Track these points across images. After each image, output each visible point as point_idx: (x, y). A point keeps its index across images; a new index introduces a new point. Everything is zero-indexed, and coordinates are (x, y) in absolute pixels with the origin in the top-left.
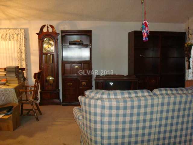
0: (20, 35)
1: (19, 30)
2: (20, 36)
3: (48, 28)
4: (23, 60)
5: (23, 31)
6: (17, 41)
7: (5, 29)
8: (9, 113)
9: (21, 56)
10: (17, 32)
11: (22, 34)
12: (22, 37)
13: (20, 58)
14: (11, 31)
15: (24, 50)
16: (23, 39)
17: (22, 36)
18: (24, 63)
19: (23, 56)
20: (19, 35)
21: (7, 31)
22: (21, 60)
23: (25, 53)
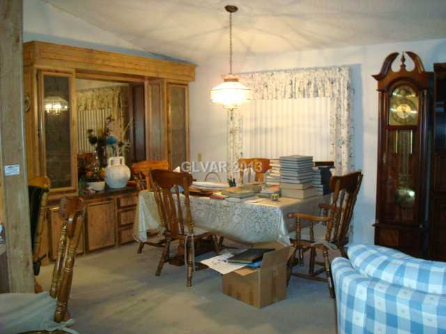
0: (339, 81)
1: (338, 69)
2: (340, 84)
3: (403, 60)
4: (343, 143)
5: (345, 72)
6: (331, 96)
7: (309, 69)
8: (256, 264)
9: (338, 132)
10: (331, 76)
11: (344, 80)
12: (342, 87)
13: (337, 137)
14: (321, 74)
15: (346, 118)
16: (344, 92)
17: (343, 85)
18: (344, 149)
19: (344, 133)
20: (337, 83)
21: (312, 74)
22: (337, 142)
23: (348, 125)
